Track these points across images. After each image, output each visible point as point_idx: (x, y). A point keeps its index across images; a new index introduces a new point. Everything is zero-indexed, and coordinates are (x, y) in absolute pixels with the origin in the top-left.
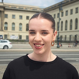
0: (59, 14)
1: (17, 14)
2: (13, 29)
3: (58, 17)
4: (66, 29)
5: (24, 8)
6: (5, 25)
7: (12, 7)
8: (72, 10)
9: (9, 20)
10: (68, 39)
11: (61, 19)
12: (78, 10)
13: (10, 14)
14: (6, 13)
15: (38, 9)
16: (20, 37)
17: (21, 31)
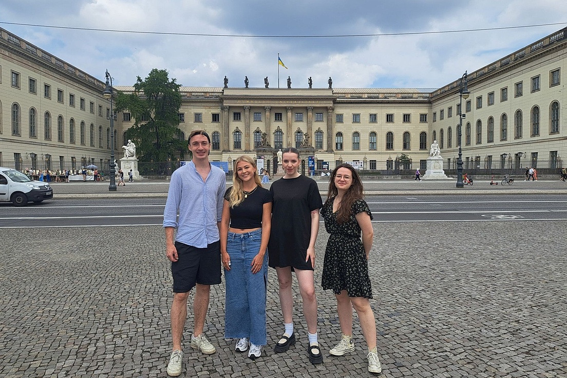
0: (459, 106)
1: (365, 112)
2: (356, 146)
3: (459, 113)
4: (490, 140)
5: (380, 96)
6: (335, 140)
7: (352, 97)
8: (504, 91)
9: (347, 128)
10: (496, 165)
11: (464, 116)
12: (521, 88)
13: (347, 112)
14: (339, 110)
15: (415, 96)
16: (373, 164)
17: (376, 150)
